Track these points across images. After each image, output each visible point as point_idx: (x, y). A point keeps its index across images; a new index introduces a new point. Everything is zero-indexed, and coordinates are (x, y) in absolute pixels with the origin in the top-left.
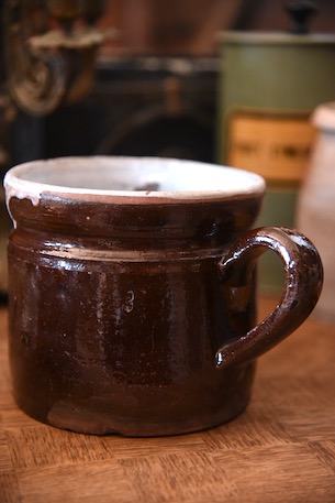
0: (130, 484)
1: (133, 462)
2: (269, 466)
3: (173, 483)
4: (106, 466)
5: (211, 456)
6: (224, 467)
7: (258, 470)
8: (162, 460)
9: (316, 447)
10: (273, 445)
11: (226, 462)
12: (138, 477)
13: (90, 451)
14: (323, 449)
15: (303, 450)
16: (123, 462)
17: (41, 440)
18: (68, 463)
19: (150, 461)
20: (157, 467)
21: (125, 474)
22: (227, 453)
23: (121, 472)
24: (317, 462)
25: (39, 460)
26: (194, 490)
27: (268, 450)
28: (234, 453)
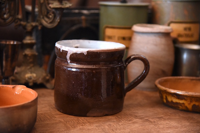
0: (101, 131)
1: (99, 126)
2: (137, 125)
3: (113, 130)
4: (92, 127)
5: (120, 124)
6: (125, 126)
7: (134, 126)
8: (107, 125)
9: (147, 120)
10: (136, 120)
11: (125, 125)
12: (102, 129)
13: (86, 124)
14: (150, 121)
15: (144, 121)
16: (97, 126)
17: (70, 122)
18: (81, 127)
19: (104, 126)
20: (107, 127)
21: (99, 129)
22: (124, 123)
23: (97, 128)
24: (149, 124)
25: (73, 127)
26: (119, 131)
27: (135, 122)
28: (126, 123)
